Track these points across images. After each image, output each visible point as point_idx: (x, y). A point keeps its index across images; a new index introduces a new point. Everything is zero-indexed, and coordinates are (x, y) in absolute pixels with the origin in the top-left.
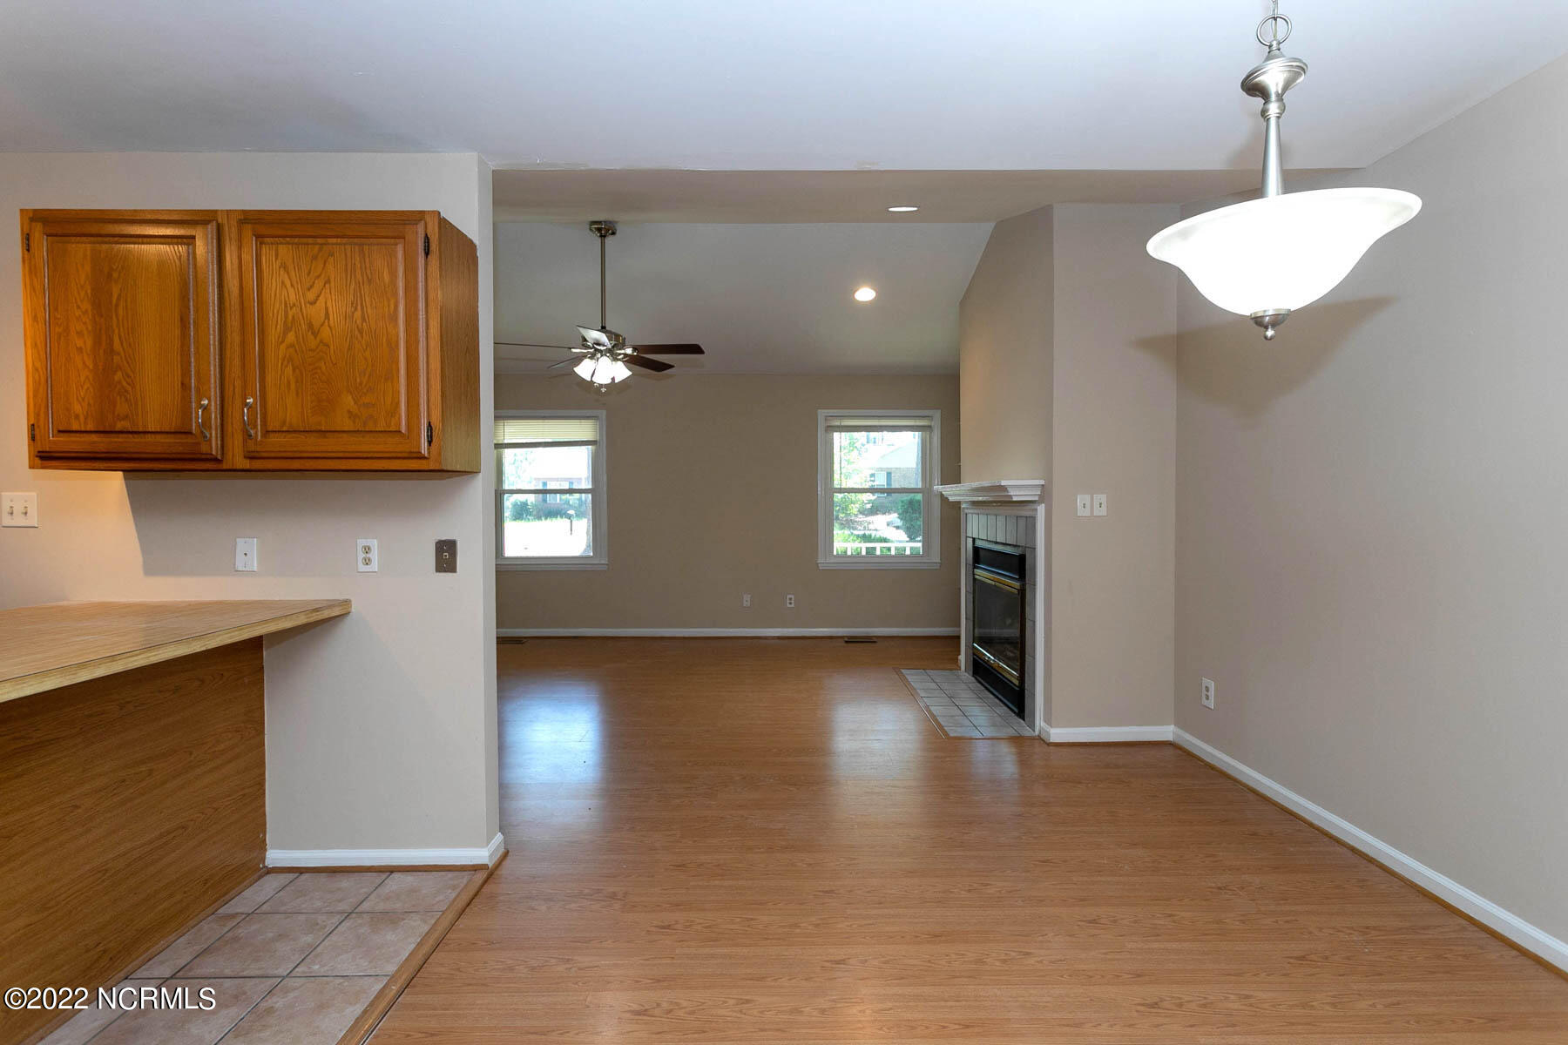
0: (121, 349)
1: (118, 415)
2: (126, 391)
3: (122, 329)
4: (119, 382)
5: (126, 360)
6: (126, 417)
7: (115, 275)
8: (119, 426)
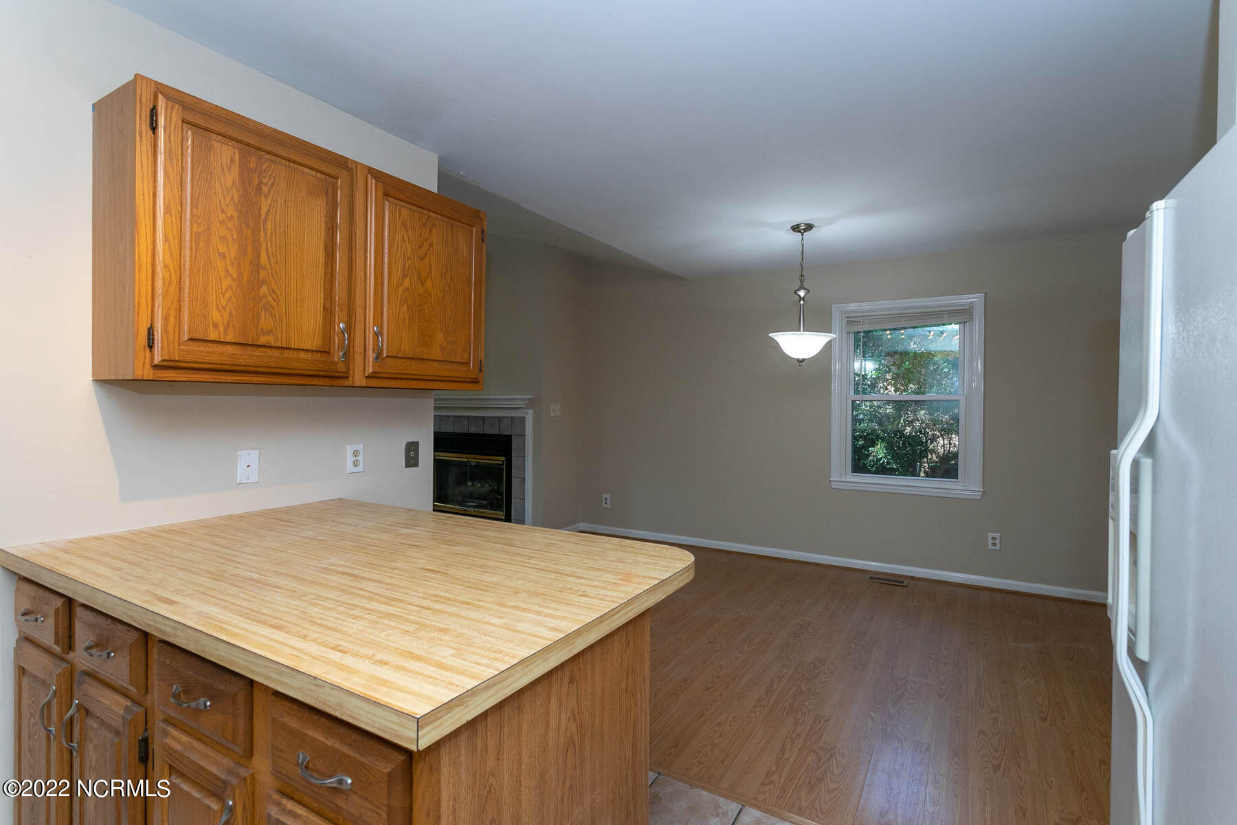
0: (268, 265)
1: (262, 329)
2: (271, 306)
3: (269, 245)
4: (265, 296)
5: (273, 275)
6: (269, 332)
7: (265, 189)
8: (263, 340)
